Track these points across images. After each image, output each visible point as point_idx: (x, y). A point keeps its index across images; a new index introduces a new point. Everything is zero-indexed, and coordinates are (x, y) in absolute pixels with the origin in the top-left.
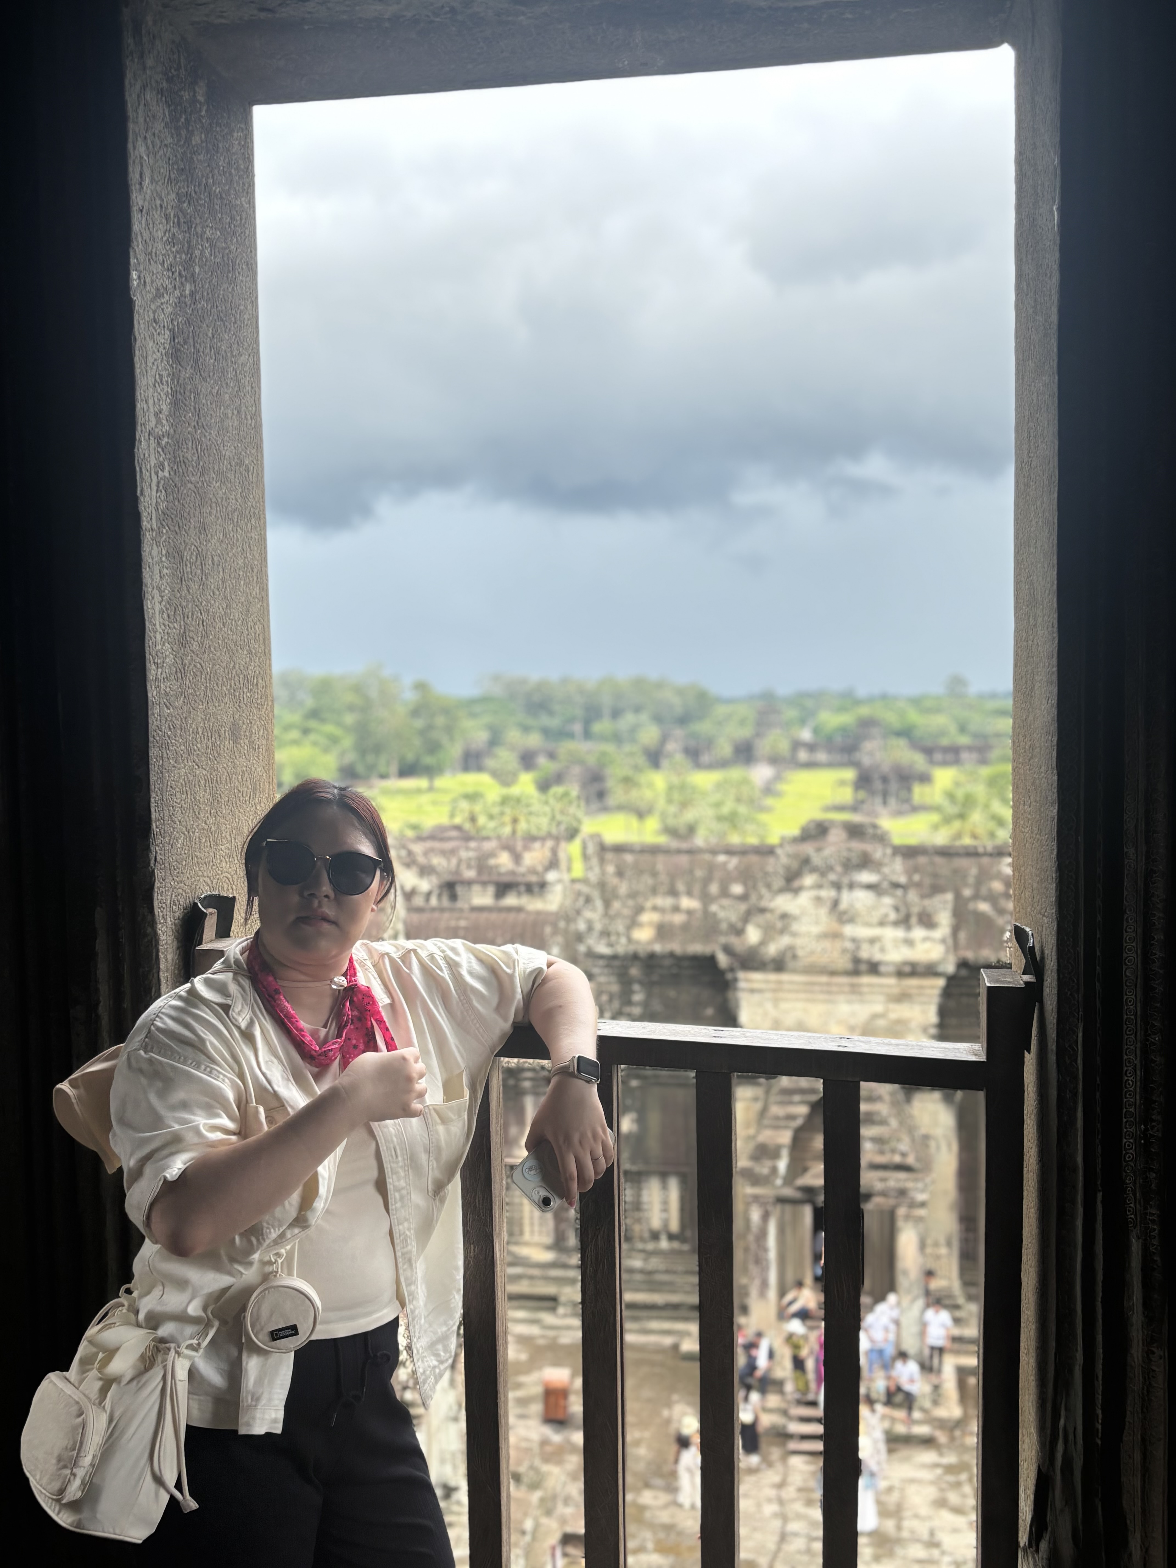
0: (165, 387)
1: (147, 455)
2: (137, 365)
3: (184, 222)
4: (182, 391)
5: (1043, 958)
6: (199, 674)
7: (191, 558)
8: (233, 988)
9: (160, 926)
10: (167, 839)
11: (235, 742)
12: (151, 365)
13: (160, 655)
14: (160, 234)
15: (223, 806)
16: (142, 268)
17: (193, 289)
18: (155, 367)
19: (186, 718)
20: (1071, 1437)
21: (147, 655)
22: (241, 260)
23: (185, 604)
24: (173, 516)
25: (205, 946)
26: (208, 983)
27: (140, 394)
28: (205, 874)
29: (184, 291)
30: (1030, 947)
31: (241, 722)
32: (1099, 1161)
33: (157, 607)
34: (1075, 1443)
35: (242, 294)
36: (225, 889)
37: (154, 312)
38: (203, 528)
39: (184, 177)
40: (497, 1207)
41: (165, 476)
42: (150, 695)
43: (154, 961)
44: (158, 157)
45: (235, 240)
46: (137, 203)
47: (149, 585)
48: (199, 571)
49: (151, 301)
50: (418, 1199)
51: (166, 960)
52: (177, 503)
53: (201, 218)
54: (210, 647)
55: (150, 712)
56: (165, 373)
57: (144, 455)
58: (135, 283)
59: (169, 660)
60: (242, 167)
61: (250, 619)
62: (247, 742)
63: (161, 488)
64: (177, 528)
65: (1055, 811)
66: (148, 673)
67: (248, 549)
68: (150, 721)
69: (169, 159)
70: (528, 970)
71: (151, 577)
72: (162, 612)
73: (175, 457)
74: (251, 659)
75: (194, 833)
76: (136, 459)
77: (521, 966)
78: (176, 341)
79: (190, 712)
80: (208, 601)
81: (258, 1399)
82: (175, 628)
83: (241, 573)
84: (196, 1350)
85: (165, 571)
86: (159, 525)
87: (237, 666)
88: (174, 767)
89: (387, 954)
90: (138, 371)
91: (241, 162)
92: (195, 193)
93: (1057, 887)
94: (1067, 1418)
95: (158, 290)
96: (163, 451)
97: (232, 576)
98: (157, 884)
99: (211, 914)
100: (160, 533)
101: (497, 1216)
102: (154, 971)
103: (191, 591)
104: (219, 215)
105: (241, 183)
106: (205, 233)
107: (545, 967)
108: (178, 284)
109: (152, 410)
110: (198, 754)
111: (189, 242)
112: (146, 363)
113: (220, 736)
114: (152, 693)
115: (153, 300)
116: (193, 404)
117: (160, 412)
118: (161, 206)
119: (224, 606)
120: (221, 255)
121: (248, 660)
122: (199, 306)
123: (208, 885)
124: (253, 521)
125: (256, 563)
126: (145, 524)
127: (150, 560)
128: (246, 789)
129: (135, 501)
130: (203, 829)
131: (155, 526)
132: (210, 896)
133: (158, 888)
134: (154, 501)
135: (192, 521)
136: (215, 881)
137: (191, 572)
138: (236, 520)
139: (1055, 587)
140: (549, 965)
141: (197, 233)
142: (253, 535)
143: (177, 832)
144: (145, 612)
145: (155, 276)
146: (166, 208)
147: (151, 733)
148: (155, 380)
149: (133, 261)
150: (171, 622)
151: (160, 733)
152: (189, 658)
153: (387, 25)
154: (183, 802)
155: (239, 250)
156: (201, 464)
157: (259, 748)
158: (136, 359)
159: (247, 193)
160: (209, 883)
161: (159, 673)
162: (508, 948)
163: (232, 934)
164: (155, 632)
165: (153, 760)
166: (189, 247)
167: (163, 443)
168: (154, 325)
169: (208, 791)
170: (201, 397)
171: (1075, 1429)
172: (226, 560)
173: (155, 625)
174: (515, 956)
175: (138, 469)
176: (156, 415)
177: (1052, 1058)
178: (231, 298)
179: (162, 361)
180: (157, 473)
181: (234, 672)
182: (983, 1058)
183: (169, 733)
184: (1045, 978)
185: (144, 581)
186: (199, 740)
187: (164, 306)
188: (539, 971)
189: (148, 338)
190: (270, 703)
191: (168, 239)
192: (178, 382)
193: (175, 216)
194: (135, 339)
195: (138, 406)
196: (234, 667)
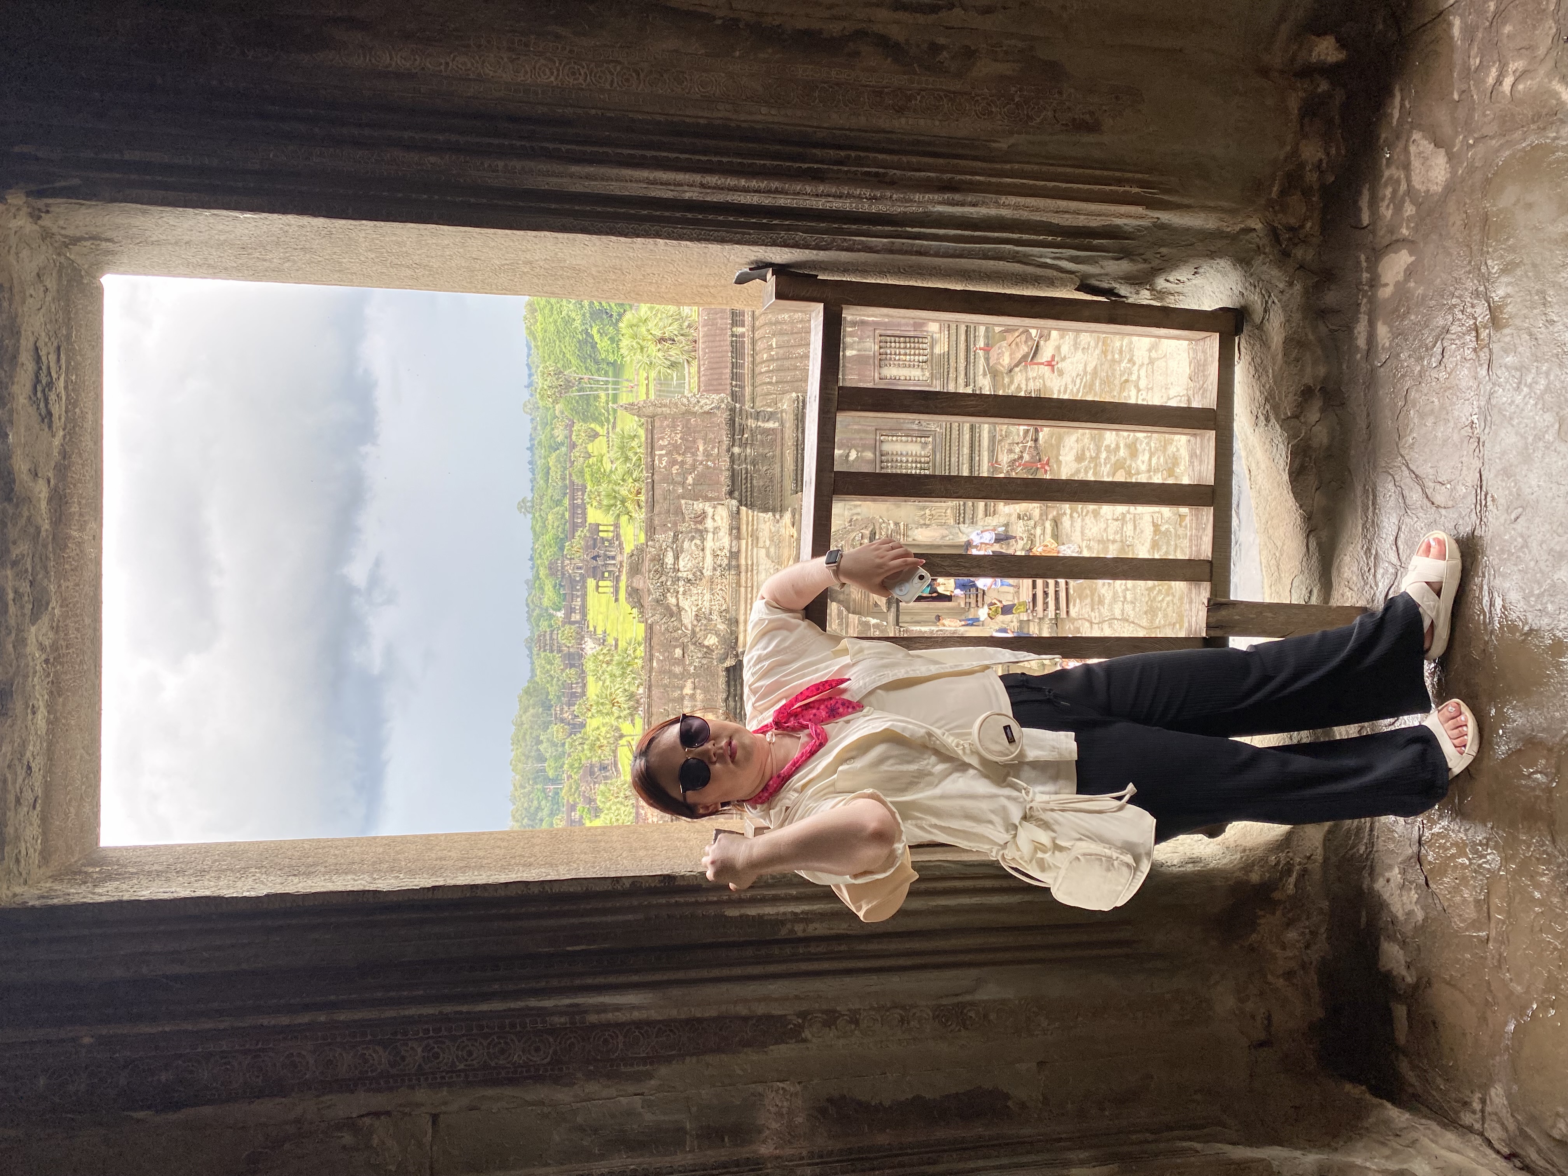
0: (334, 878)
1: (388, 884)
2: (319, 891)
3: (201, 874)
4: (336, 870)
5: (756, 262)
6: (552, 858)
7: (464, 863)
12: (317, 885)
13: (540, 874)
14: (212, 883)
16: (240, 890)
17: (254, 869)
18: (319, 883)
19: (586, 862)
20: (1058, 256)
21: (540, 880)
23: (500, 865)
24: (434, 871)
27: (342, 889)
29: (256, 872)
30: (749, 272)
32: (886, 228)
33: (504, 876)
34: (1061, 254)
37: (275, 885)
38: (441, 860)
41: (404, 876)
46: (189, 894)
47: (487, 881)
48: (474, 859)
52: (423, 870)
53: (196, 866)
54: (531, 855)
56: (323, 879)
59: (543, 870)
63: (413, 876)
64: (443, 869)
65: (661, 241)
68: (592, 877)
70: (766, 611)
71: (481, 880)
72: (507, 874)
73: (388, 871)
77: (763, 616)
78: (296, 874)
79: (581, 861)
80: (497, 856)
81: (1055, 748)
82: (519, 869)
85: (476, 873)
86: (441, 878)
88: (622, 866)
90: (323, 890)
93: (711, 243)
95: (257, 883)
96: (384, 877)
100: (447, 877)
103: (490, 862)
107: (765, 601)
108: (251, 875)
109: (352, 883)
110: (612, 857)
114: (569, 877)
115: (265, 885)
116: (345, 865)
118: (189, 884)
122: (267, 865)
126: (441, 883)
127: (468, 881)
134: (423, 880)
135: (436, 863)
137: (476, 864)
140: (763, 599)
141: (209, 868)
143: (670, 863)
144: (507, 882)
145: (246, 885)
146: (191, 881)
147: (601, 876)
148: (328, 882)
149: (235, 895)
150: (514, 871)
151: (598, 872)
152: (540, 862)
153: (52, 717)
154: (648, 862)
156: (391, 861)
161: (553, 874)
164: (522, 877)
166: (219, 871)
167: (378, 877)
168: (285, 884)
170: (339, 862)
171: (1052, 253)
173: (517, 877)
175: (399, 889)
176: (356, 881)
179: (314, 880)
180: (402, 878)
182: (821, 305)
184: (770, 259)
185: (484, 883)
186: (601, 857)
187: (270, 880)
188: (768, 604)
191: (215, 880)
192: (329, 872)
193: (196, 878)
194: (298, 892)
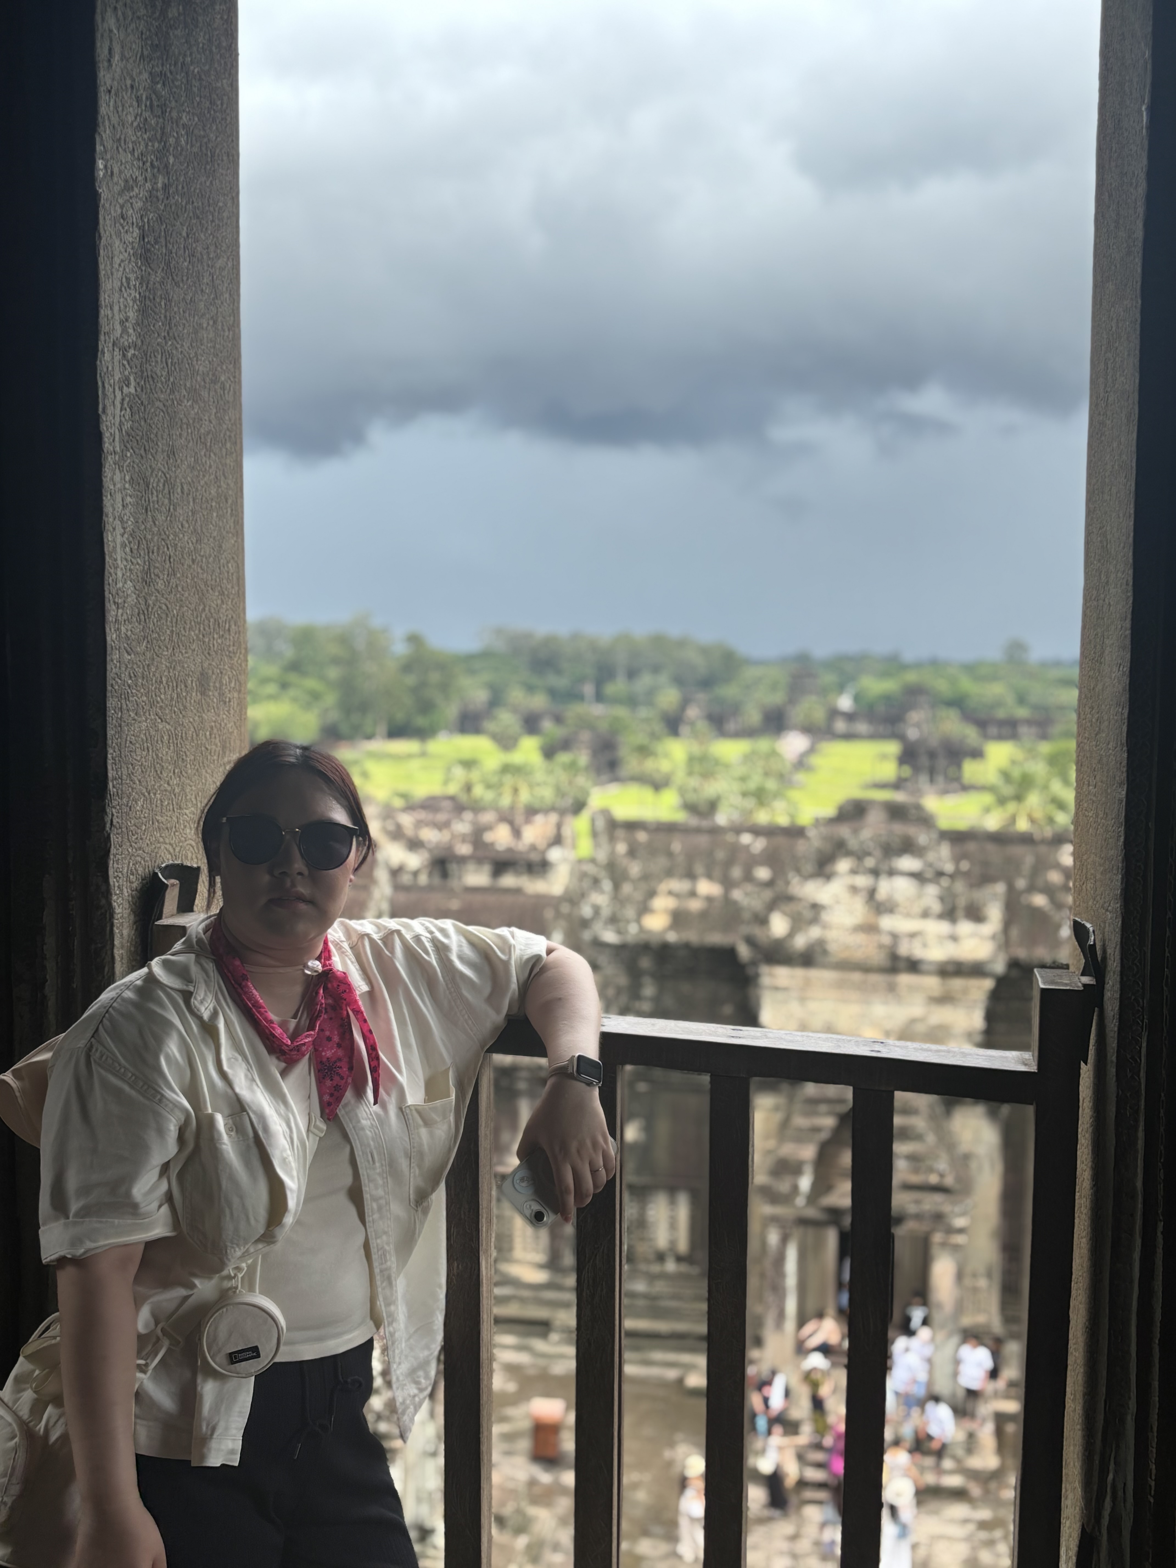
0: (133, 292)
1: (110, 368)
2: (102, 267)
3: (158, 106)
4: (151, 297)
5: (1104, 958)
6: (164, 616)
7: (158, 485)
8: (194, 970)
9: (115, 898)
10: (125, 800)
11: (203, 693)
12: (117, 266)
13: (121, 594)
14: (130, 118)
15: (188, 766)
16: (109, 156)
17: (166, 181)
18: (121, 269)
19: (148, 665)
20: (1120, 1493)
21: (107, 593)
22: (221, 150)
23: (150, 537)
24: (138, 438)
25: (165, 921)
26: (166, 965)
27: (104, 298)
28: (167, 841)
29: (156, 183)
30: (1090, 945)
31: (210, 672)
33: (119, 540)
34: (1125, 1501)
35: (222, 188)
36: (189, 858)
37: (122, 207)
38: (172, 453)
39: (159, 54)
40: (484, 1220)
41: (130, 392)
42: (108, 639)
43: (108, 937)
44: (129, 30)
45: (214, 128)
46: (105, 83)
47: (110, 515)
48: (166, 501)
49: (119, 194)
50: (397, 1209)
51: (122, 935)
52: (143, 423)
53: (176, 101)
54: (177, 586)
55: (108, 658)
56: (132, 277)
57: (108, 368)
58: (101, 173)
59: (132, 599)
60: (224, 44)
61: (223, 556)
62: (216, 694)
63: (126, 405)
64: (142, 452)
66: (107, 614)
67: (222, 478)
68: (109, 667)
69: (142, 33)
70: (526, 957)
71: (113, 506)
72: (124, 546)
73: (142, 372)
74: (222, 601)
75: (155, 794)
76: (99, 372)
77: (518, 952)
78: (146, 240)
79: (153, 659)
80: (176, 535)
81: (213, 1429)
82: (138, 564)
83: (214, 504)
84: (145, 1372)
85: (129, 499)
86: (122, 447)
87: (207, 609)
88: (134, 720)
89: (368, 935)
90: (102, 273)
91: (223, 39)
92: (171, 73)
93: (1122, 879)
94: (1116, 1472)
95: (126, 181)
96: (129, 364)
97: (204, 506)
98: (113, 851)
99: (173, 885)
100: (123, 457)
101: (484, 1229)
102: (108, 947)
103: (157, 523)
104: (198, 99)
105: (223, 62)
106: (181, 118)
107: (544, 954)
108: (149, 175)
109: (117, 317)
110: (161, 707)
111: (163, 129)
112: (111, 264)
113: (186, 686)
114: (111, 636)
115: (121, 193)
116: (163, 311)
117: (127, 320)
118: (132, 87)
119: (194, 541)
120: (198, 144)
121: (219, 602)
122: (173, 201)
123: (170, 853)
124: (228, 445)
125: (230, 492)
126: (107, 446)
127: (112, 487)
128: (214, 747)
129: (96, 420)
130: (166, 790)
131: (118, 449)
132: (173, 866)
133: (115, 856)
134: (117, 419)
135: (159, 444)
136: (177, 849)
137: (158, 502)
138: (209, 444)
139: (1131, 540)
140: (549, 951)
141: (172, 118)
142: (228, 461)
143: (136, 793)
144: (106, 546)
145: (123, 166)
146: (138, 90)
147: (110, 681)
148: (122, 283)
149: (99, 148)
150: (134, 558)
151: (120, 681)
152: (153, 598)
154: (143, 760)
155: (219, 139)
156: (172, 379)
157: (230, 701)
158: (101, 259)
159: (230, 74)
160: (172, 850)
161: (119, 614)
162: (504, 931)
163: (195, 908)
164: (116, 568)
165: (110, 712)
166: (163, 133)
167: (129, 355)
168: (122, 221)
169: (172, 748)
170: (173, 304)
171: (1125, 1484)
172: (197, 489)
173: (116, 560)
174: (512, 941)
175: (100, 383)
176: (122, 323)
177: (1112, 1071)
178: (208, 193)
179: (129, 262)
180: (121, 389)
181: (203, 616)
182: (1034, 1068)
183: (130, 682)
184: (1107, 980)
185: (105, 510)
186: (162, 691)
187: (134, 201)
188: (537, 958)
189: (114, 237)
190: (243, 651)
191: (139, 124)
192: (147, 287)
193: (147, 98)
194: (100, 237)
195: (102, 312)
196: (204, 610)
